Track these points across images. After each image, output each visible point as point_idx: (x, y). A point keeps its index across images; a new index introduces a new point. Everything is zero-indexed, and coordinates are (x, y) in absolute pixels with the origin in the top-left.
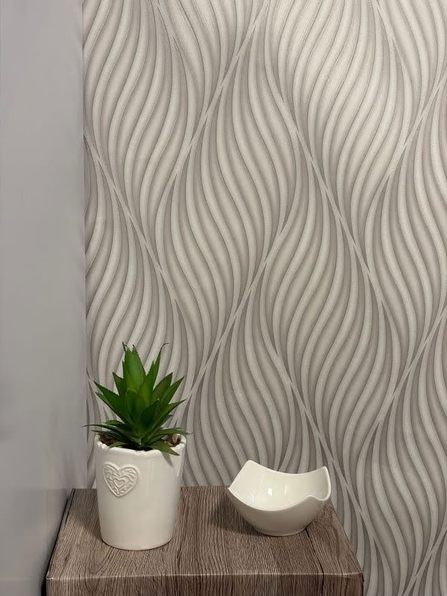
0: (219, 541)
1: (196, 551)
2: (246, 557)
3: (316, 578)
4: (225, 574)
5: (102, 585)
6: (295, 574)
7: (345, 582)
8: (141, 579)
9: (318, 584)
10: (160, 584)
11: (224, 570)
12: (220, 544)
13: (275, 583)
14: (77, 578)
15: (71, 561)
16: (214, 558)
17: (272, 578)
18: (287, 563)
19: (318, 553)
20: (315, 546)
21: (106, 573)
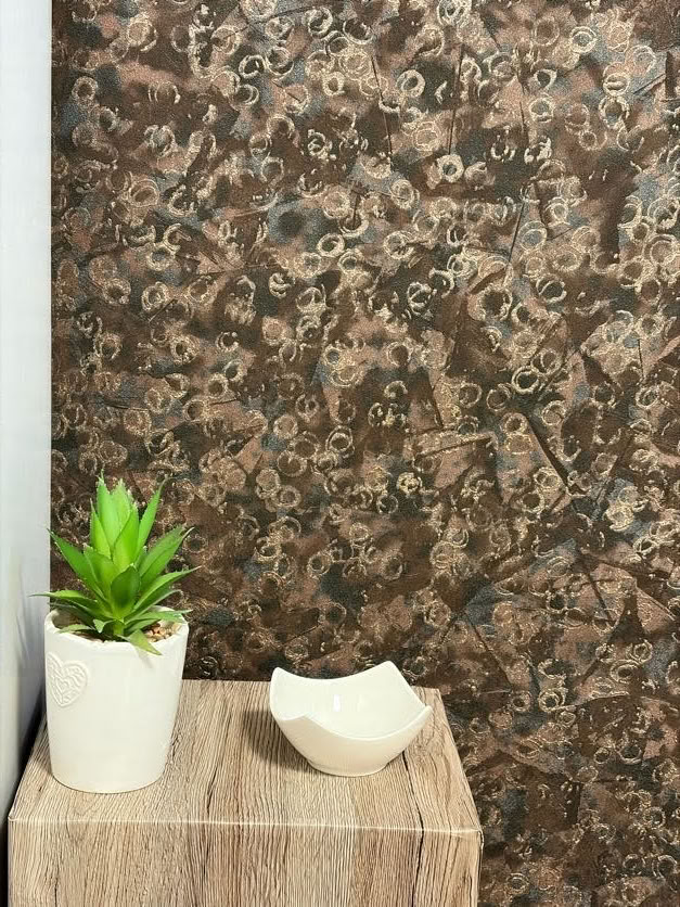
0: (273, 768)
1: (237, 783)
2: (310, 796)
3: (411, 836)
4: (277, 824)
5: (92, 832)
6: (380, 828)
7: (454, 843)
8: (151, 826)
9: (416, 845)
10: (179, 833)
11: (276, 817)
12: (273, 773)
13: (350, 841)
14: (55, 821)
15: (48, 792)
16: (263, 796)
17: (347, 833)
18: (372, 810)
19: (418, 795)
20: (415, 785)
21: (99, 813)
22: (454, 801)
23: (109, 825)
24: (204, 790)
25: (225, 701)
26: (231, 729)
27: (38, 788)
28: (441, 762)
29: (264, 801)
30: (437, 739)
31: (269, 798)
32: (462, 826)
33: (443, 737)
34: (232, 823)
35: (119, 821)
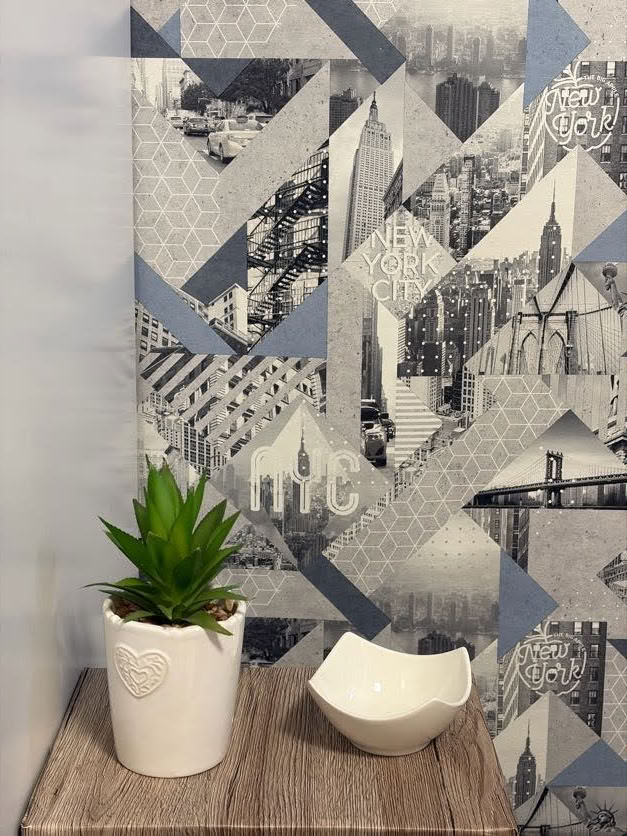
0: (298, 763)
1: (259, 780)
4: (299, 826)
6: (408, 828)
8: (167, 831)
11: (298, 818)
12: (298, 768)
14: (68, 827)
15: (64, 795)
16: (286, 794)
18: (399, 807)
19: (449, 789)
20: (446, 777)
21: (114, 819)
22: (487, 795)
23: (124, 830)
24: (224, 788)
25: (251, 691)
26: (258, 719)
27: (54, 791)
28: (473, 750)
29: (287, 800)
31: (292, 798)
32: (496, 825)
33: (476, 724)
34: (251, 827)
35: (135, 826)
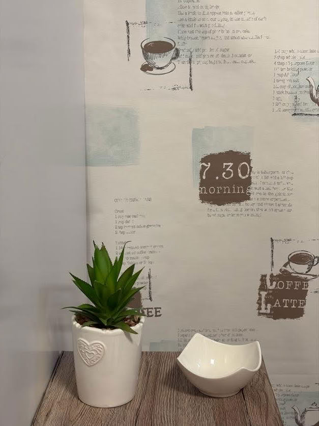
1: (151, 410)
12: (172, 403)
15: (51, 416)
16: (165, 417)
19: (250, 415)
20: (248, 409)
22: (270, 418)
24: (134, 413)
25: (147, 363)
26: (151, 378)
27: (46, 414)
28: (263, 394)
29: (166, 420)
30: (261, 382)
31: (169, 419)
